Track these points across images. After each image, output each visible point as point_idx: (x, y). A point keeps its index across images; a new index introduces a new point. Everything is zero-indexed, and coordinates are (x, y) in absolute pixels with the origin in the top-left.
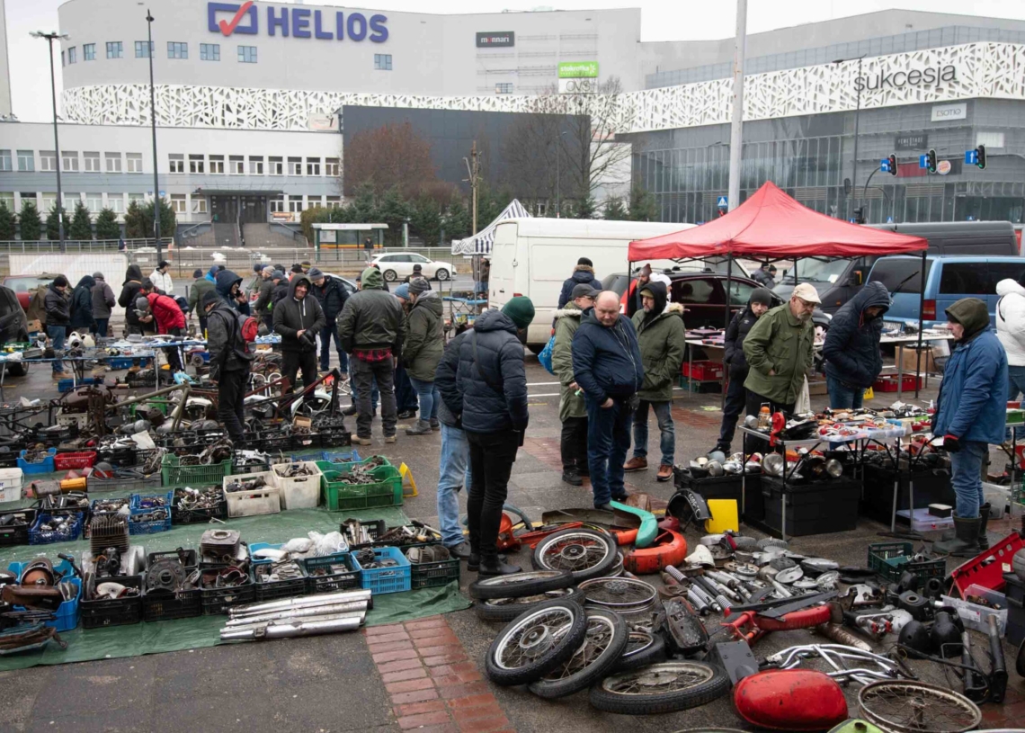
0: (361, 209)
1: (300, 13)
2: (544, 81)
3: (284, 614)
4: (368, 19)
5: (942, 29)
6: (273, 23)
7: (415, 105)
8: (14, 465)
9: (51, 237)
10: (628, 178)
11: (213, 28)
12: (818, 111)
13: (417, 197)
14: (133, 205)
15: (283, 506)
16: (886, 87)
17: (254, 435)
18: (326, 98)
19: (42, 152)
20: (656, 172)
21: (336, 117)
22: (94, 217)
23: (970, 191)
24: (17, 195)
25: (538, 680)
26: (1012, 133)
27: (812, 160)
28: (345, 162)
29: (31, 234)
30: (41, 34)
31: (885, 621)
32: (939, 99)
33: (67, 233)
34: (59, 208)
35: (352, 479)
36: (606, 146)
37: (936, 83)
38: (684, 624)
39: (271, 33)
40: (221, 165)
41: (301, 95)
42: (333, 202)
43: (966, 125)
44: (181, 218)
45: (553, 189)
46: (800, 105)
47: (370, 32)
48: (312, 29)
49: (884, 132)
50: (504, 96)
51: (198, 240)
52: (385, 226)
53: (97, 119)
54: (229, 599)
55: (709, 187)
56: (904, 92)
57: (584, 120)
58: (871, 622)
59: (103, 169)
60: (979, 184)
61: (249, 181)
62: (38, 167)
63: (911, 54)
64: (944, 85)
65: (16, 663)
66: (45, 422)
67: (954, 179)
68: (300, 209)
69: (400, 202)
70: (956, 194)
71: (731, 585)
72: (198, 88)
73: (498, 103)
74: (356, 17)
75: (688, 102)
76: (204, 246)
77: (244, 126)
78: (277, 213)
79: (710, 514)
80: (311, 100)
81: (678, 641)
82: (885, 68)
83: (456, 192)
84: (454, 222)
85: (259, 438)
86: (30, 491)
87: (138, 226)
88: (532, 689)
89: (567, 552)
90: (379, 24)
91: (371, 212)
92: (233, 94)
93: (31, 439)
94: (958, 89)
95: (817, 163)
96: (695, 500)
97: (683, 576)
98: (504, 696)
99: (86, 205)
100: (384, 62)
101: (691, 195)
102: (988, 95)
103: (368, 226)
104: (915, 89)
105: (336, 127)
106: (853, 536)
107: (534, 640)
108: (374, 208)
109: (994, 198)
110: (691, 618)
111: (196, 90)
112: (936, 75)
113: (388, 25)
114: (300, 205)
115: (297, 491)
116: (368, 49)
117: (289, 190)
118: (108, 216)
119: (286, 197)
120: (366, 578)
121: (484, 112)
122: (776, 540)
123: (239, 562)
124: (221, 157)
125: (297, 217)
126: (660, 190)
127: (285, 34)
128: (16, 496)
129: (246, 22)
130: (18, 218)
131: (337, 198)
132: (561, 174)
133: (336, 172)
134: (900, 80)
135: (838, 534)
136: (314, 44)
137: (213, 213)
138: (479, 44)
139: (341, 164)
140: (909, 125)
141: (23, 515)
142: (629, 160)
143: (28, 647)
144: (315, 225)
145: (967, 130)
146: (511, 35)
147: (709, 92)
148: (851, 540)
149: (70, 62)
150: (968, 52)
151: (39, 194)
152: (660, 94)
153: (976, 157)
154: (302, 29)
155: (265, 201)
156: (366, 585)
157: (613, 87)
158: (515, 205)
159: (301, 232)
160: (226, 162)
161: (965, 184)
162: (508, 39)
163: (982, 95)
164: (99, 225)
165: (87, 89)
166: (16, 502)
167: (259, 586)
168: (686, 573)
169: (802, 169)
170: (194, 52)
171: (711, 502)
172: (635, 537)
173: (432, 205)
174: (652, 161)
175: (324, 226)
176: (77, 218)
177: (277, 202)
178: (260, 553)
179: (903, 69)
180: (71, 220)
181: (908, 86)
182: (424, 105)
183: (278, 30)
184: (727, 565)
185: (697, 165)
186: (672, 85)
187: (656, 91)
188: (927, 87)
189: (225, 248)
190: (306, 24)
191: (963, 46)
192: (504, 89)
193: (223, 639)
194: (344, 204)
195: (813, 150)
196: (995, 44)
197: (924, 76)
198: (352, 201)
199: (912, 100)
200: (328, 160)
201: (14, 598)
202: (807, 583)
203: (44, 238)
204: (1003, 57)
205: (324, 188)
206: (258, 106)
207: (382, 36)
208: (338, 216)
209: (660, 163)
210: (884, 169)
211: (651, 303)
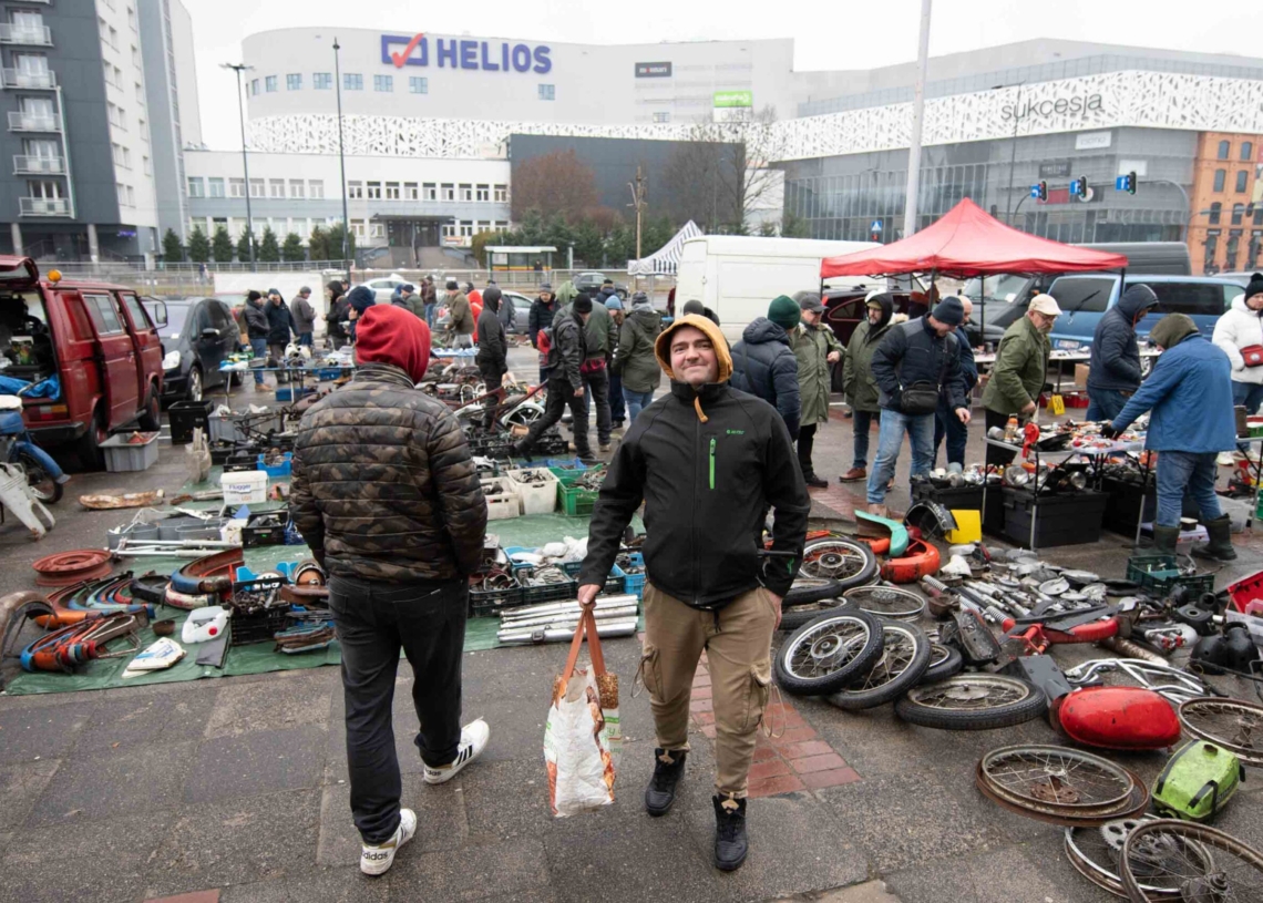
0: (528, 233)
1: (468, 45)
2: (701, 111)
3: (557, 618)
4: (532, 50)
5: (1090, 58)
6: (442, 54)
7: (577, 133)
8: (255, 468)
9: (242, 259)
10: (781, 204)
11: (386, 60)
12: (965, 140)
13: (581, 221)
14: (316, 229)
15: (522, 512)
16: (1033, 115)
17: (476, 443)
18: (493, 128)
19: (231, 180)
20: (805, 199)
21: (504, 145)
22: (281, 241)
23: (1111, 218)
24: (210, 220)
25: (839, 691)
26: (1153, 161)
27: (957, 187)
28: (513, 187)
29: (224, 256)
30: (229, 66)
31: (1175, 636)
32: (1085, 128)
33: (257, 256)
34: (248, 233)
35: (588, 486)
36: (760, 173)
37: (1082, 112)
38: (977, 636)
39: (441, 64)
40: (397, 192)
41: (469, 124)
42: (501, 227)
43: (1109, 153)
44: (361, 241)
45: (709, 214)
46: (948, 133)
47: (534, 63)
48: (479, 60)
49: (1028, 159)
50: (661, 125)
51: (376, 263)
52: (554, 249)
53: (280, 149)
54: (498, 602)
55: (856, 214)
56: (1050, 120)
57: (739, 149)
58: (1162, 637)
59: (288, 195)
60: (1120, 211)
61: (422, 207)
62: (228, 194)
63: (1058, 82)
64: (1090, 114)
65: (304, 661)
66: (277, 428)
67: (1096, 206)
68: (470, 234)
69: (566, 228)
70: (1096, 221)
71: (995, 596)
72: (373, 118)
73: (656, 132)
74: (521, 48)
75: (839, 131)
76: (383, 268)
77: (415, 154)
78: (449, 236)
79: (956, 525)
80: (479, 130)
81: (972, 654)
82: (1033, 97)
83: (618, 217)
84: (616, 246)
85: (480, 445)
86: (275, 493)
87: (321, 250)
88: (833, 700)
89: (824, 560)
90: (543, 55)
91: (538, 236)
92: (405, 124)
93: (266, 443)
94: (1103, 117)
95: (962, 190)
96: (938, 510)
97: (944, 587)
98: (801, 705)
99: (273, 230)
100: (547, 92)
101: (839, 222)
102: (1132, 124)
103: (537, 249)
104: (1061, 117)
105: (504, 154)
106: (1097, 548)
107: (826, 651)
108: (540, 233)
109: (1133, 226)
110: (981, 630)
111: (371, 120)
112: (1082, 103)
113: (549, 56)
114: (470, 229)
115: (535, 496)
116: (532, 79)
117: (460, 216)
118: (293, 240)
119: (457, 222)
120: (629, 584)
121: (641, 140)
122: (1026, 552)
123: (501, 565)
124: (397, 184)
125: (468, 241)
126: (809, 216)
127: (454, 65)
128: (262, 497)
129: (417, 53)
130: (212, 242)
131: (505, 223)
132: (718, 200)
133: (504, 198)
134: (1047, 109)
135: (1082, 546)
136: (481, 74)
137: (389, 238)
138: (638, 75)
139: (508, 190)
140: (1054, 153)
141: (276, 516)
142: (782, 186)
143: (313, 647)
144: (488, 248)
145: (1111, 158)
146: (668, 65)
147: (859, 121)
148: (1098, 552)
149: (254, 94)
150: (1115, 80)
151: (230, 219)
152: (811, 123)
153: (1127, 183)
154: (470, 60)
155: (438, 226)
156: (629, 590)
157: (768, 117)
158: (690, 226)
159: (472, 256)
160: (402, 188)
161: (1106, 211)
162: (666, 69)
163: (1126, 124)
164: (286, 248)
165: (270, 119)
166: (262, 504)
167: (528, 590)
168: (946, 583)
169: (947, 196)
170: (369, 82)
171: (956, 513)
172: (888, 546)
173: (595, 230)
174: (802, 189)
175: (497, 249)
176: (265, 242)
177: (449, 227)
178: (516, 556)
179: (1050, 98)
180: (260, 244)
181: (1054, 114)
182: (585, 134)
183: (447, 61)
184: (985, 575)
185: (845, 192)
186: (823, 113)
187: (807, 120)
188: (1073, 115)
189: (402, 270)
190: (473, 55)
191: (1109, 75)
192: (662, 118)
193: (502, 642)
194: (511, 228)
195: (959, 178)
196: (1142, 73)
197: (1070, 105)
198: (520, 226)
199: (1058, 129)
200: (497, 186)
201: (293, 599)
202: (1074, 595)
203: (236, 261)
204: (1149, 86)
205: (492, 213)
206: (429, 136)
207: (545, 67)
208: (509, 240)
209: (810, 191)
210: (1034, 195)
211: (878, 315)
